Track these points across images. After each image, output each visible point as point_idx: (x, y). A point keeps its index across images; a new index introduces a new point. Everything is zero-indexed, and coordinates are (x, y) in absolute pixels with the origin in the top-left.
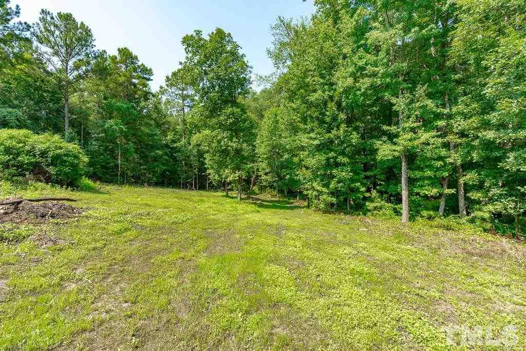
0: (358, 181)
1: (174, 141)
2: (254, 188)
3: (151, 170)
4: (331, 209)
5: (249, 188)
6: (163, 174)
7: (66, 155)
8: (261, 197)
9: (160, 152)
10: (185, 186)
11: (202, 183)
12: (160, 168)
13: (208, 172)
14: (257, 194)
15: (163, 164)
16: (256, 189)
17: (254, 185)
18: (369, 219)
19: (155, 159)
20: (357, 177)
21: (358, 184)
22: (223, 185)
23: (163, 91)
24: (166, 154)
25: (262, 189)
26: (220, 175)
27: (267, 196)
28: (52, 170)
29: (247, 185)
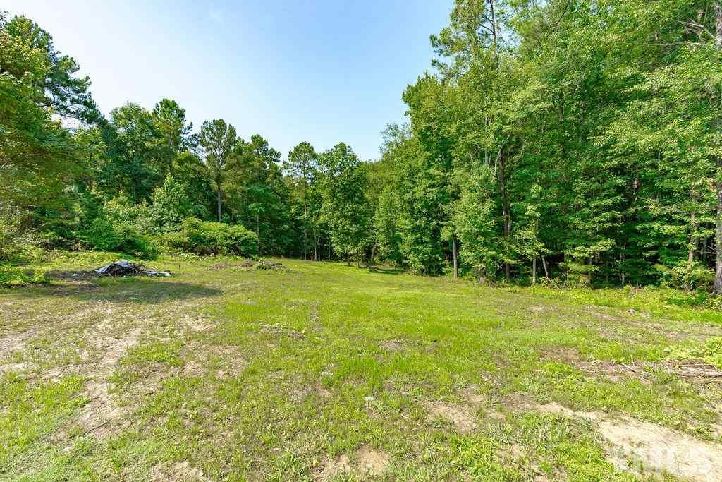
0: (437, 253)
1: (297, 214)
2: (376, 258)
3: (279, 243)
4: (422, 272)
5: (369, 258)
6: (289, 247)
7: (250, 239)
8: (381, 267)
9: (287, 226)
10: (310, 257)
11: (325, 253)
12: (288, 241)
13: (333, 245)
14: (377, 264)
15: (290, 237)
16: (376, 259)
17: (375, 255)
18: (444, 278)
19: (282, 233)
20: (437, 251)
21: (437, 256)
22: (345, 257)
23: (286, 166)
24: (292, 228)
25: (382, 259)
26: (343, 249)
27: (386, 266)
28: (242, 248)
29: (368, 257)
